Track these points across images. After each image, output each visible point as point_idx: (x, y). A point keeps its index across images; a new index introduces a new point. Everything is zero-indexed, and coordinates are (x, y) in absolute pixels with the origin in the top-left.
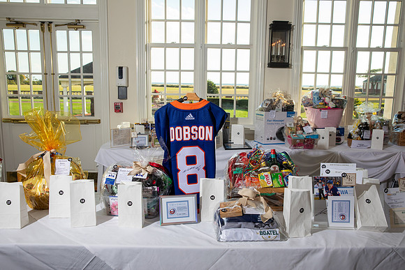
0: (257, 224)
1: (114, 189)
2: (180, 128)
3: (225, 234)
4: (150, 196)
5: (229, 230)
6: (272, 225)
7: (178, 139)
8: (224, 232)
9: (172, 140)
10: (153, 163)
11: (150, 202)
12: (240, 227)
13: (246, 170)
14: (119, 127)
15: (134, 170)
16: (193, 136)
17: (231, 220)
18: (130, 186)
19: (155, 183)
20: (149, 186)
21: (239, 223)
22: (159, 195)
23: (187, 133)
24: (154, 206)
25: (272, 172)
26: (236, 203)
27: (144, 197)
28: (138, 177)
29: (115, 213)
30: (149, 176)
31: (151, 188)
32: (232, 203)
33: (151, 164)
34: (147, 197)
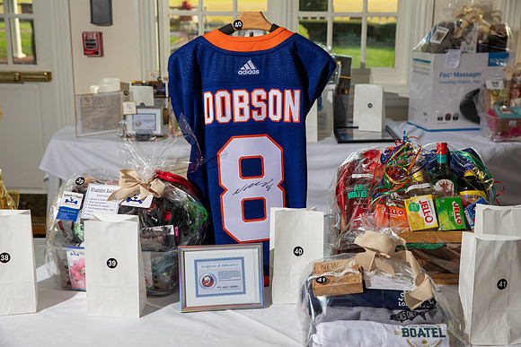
0: (396, 312)
1: (78, 230)
2: (225, 94)
3: (324, 331)
4: (159, 246)
5: (332, 325)
6: (432, 315)
7: (221, 120)
8: (320, 327)
9: (208, 121)
10: (165, 174)
11: (158, 259)
12: (357, 317)
13: (377, 189)
14: (95, 89)
15: (123, 189)
16: (255, 113)
17: (336, 301)
18: (112, 225)
19: (170, 217)
20: (156, 225)
21: (356, 310)
22: (177, 244)
23: (241, 105)
24: (167, 270)
25: (437, 196)
26: (349, 265)
27: (144, 248)
28: (131, 204)
29: (80, 283)
30: (157, 201)
31: (159, 229)
32: (341, 263)
33: (160, 176)
34: (152, 250)
